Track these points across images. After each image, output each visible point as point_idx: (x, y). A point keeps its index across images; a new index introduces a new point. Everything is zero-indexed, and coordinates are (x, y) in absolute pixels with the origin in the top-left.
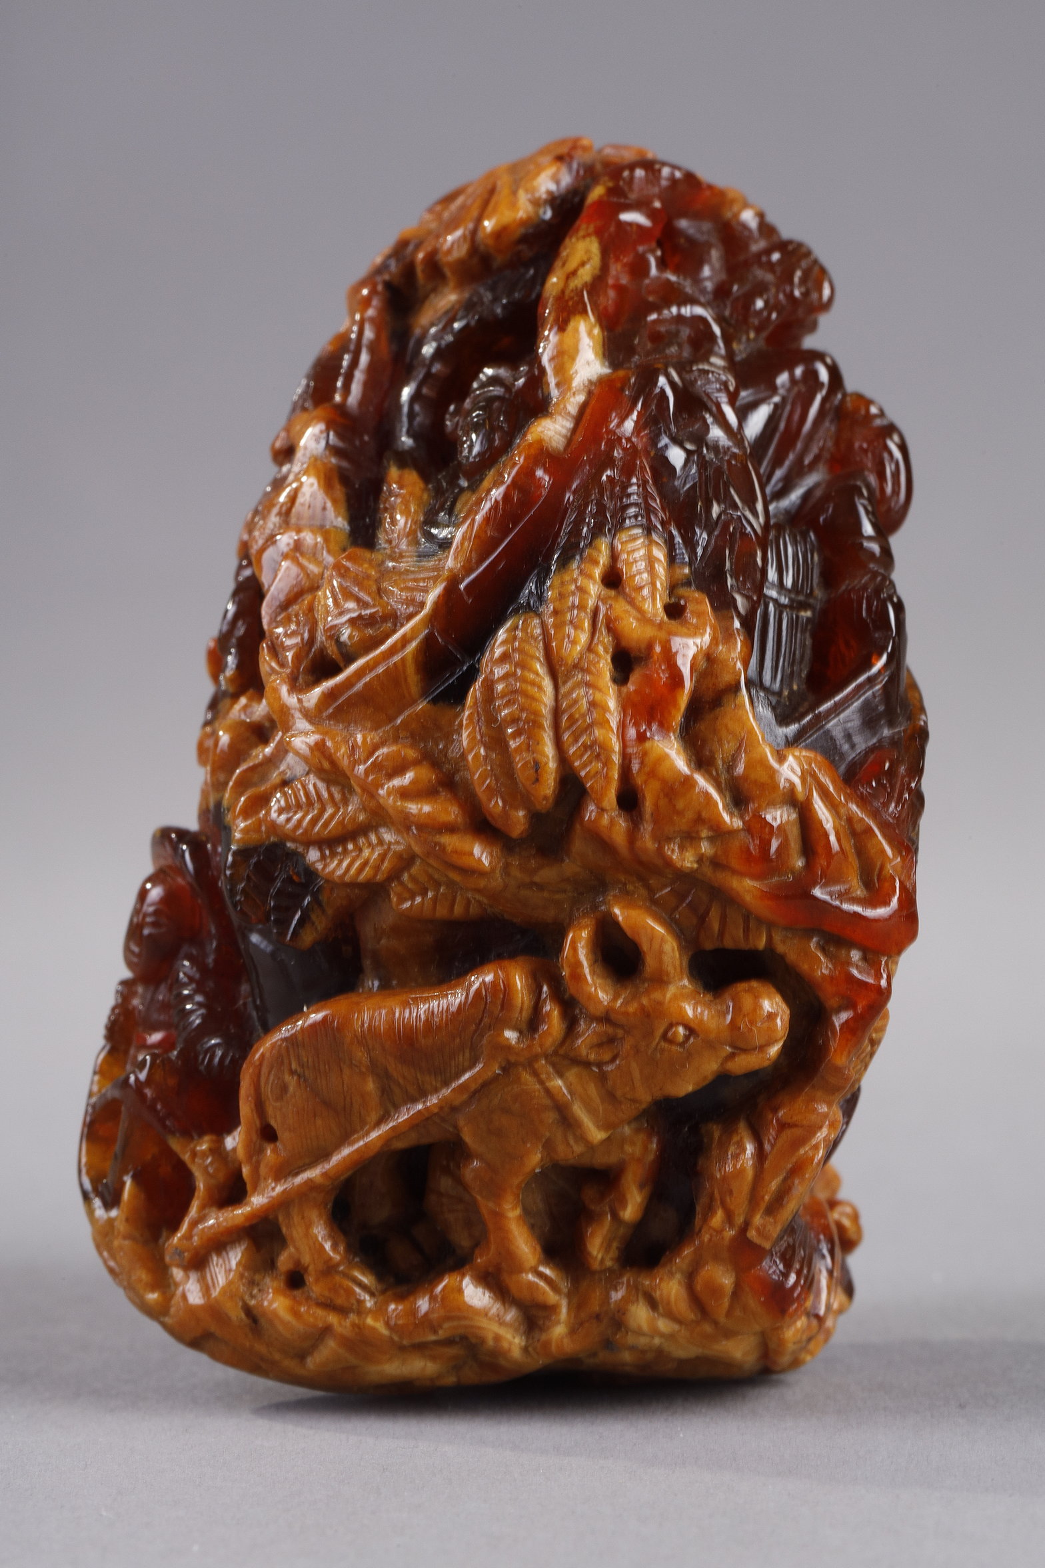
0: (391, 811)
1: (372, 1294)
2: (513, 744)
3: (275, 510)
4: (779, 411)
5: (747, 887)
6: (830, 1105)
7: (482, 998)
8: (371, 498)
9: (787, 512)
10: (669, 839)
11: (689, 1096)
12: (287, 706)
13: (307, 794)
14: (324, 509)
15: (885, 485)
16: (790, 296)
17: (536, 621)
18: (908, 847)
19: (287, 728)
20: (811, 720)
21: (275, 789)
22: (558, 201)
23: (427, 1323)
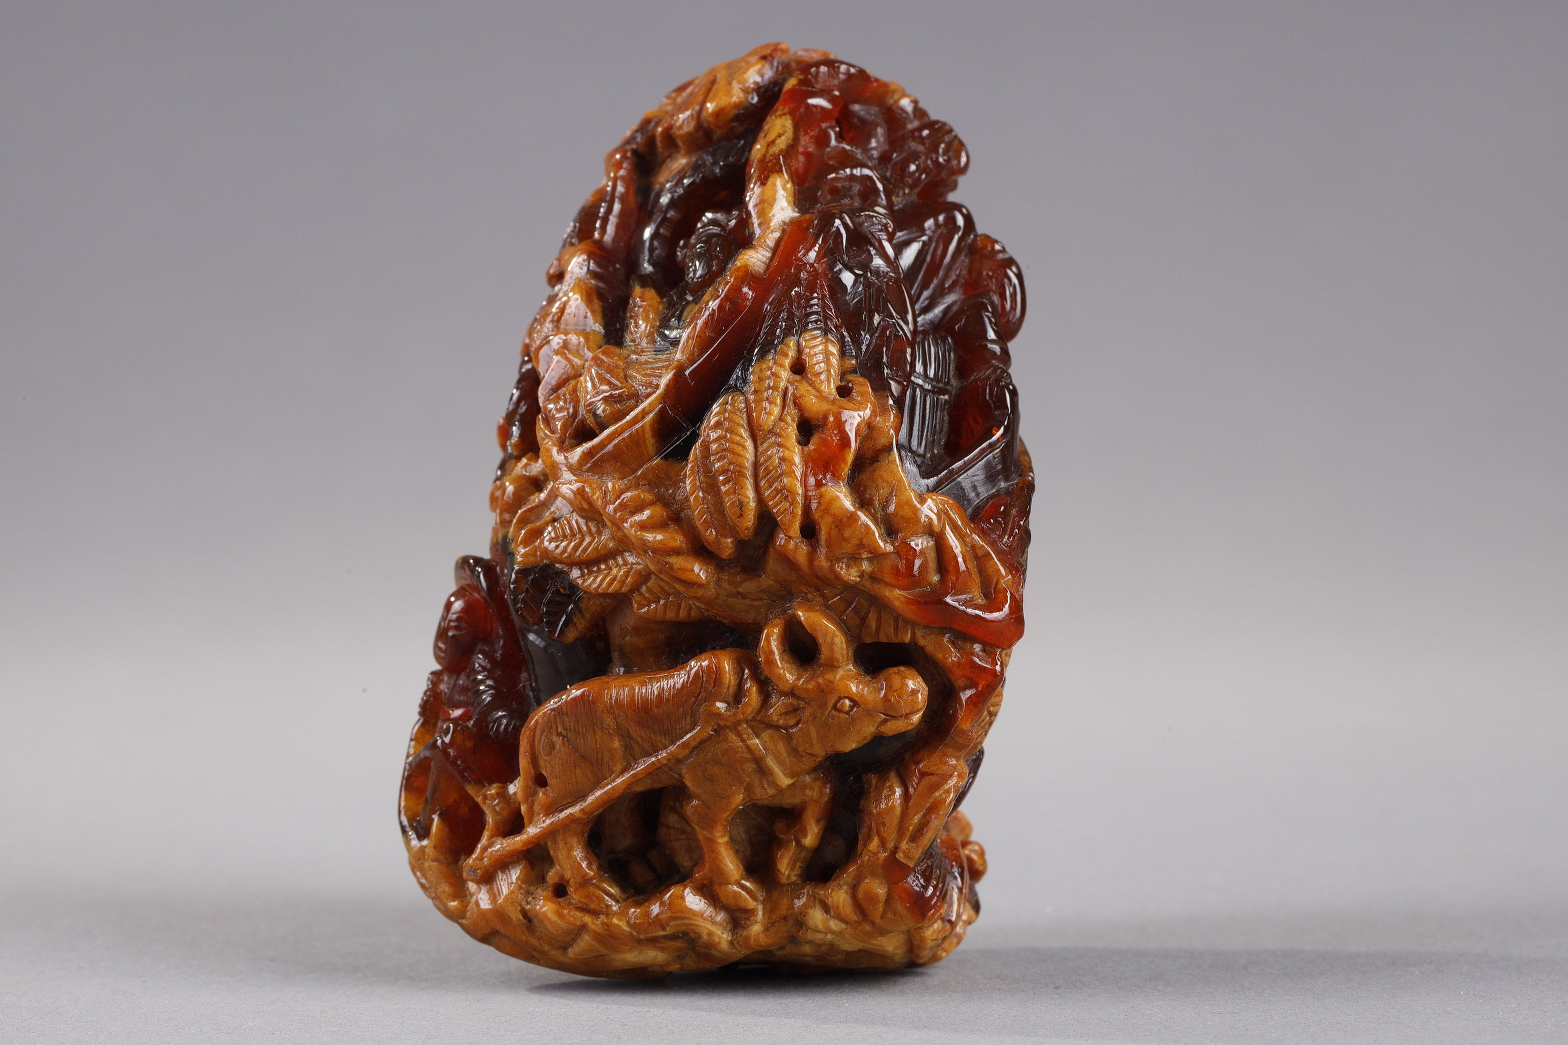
0: (633, 539)
1: (617, 901)
2: (723, 489)
3: (549, 319)
4: (926, 248)
5: (896, 596)
6: (958, 759)
7: (699, 678)
8: (621, 310)
9: (932, 322)
10: (839, 560)
11: (852, 751)
12: (556, 462)
13: (571, 528)
14: (586, 317)
15: (1005, 302)
16: (936, 162)
17: (742, 398)
18: (1018, 570)
19: (556, 478)
20: (946, 474)
21: (547, 524)
22: (763, 90)
23: (658, 922)
